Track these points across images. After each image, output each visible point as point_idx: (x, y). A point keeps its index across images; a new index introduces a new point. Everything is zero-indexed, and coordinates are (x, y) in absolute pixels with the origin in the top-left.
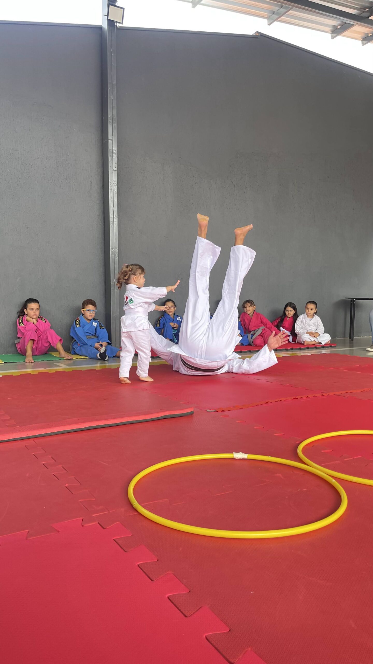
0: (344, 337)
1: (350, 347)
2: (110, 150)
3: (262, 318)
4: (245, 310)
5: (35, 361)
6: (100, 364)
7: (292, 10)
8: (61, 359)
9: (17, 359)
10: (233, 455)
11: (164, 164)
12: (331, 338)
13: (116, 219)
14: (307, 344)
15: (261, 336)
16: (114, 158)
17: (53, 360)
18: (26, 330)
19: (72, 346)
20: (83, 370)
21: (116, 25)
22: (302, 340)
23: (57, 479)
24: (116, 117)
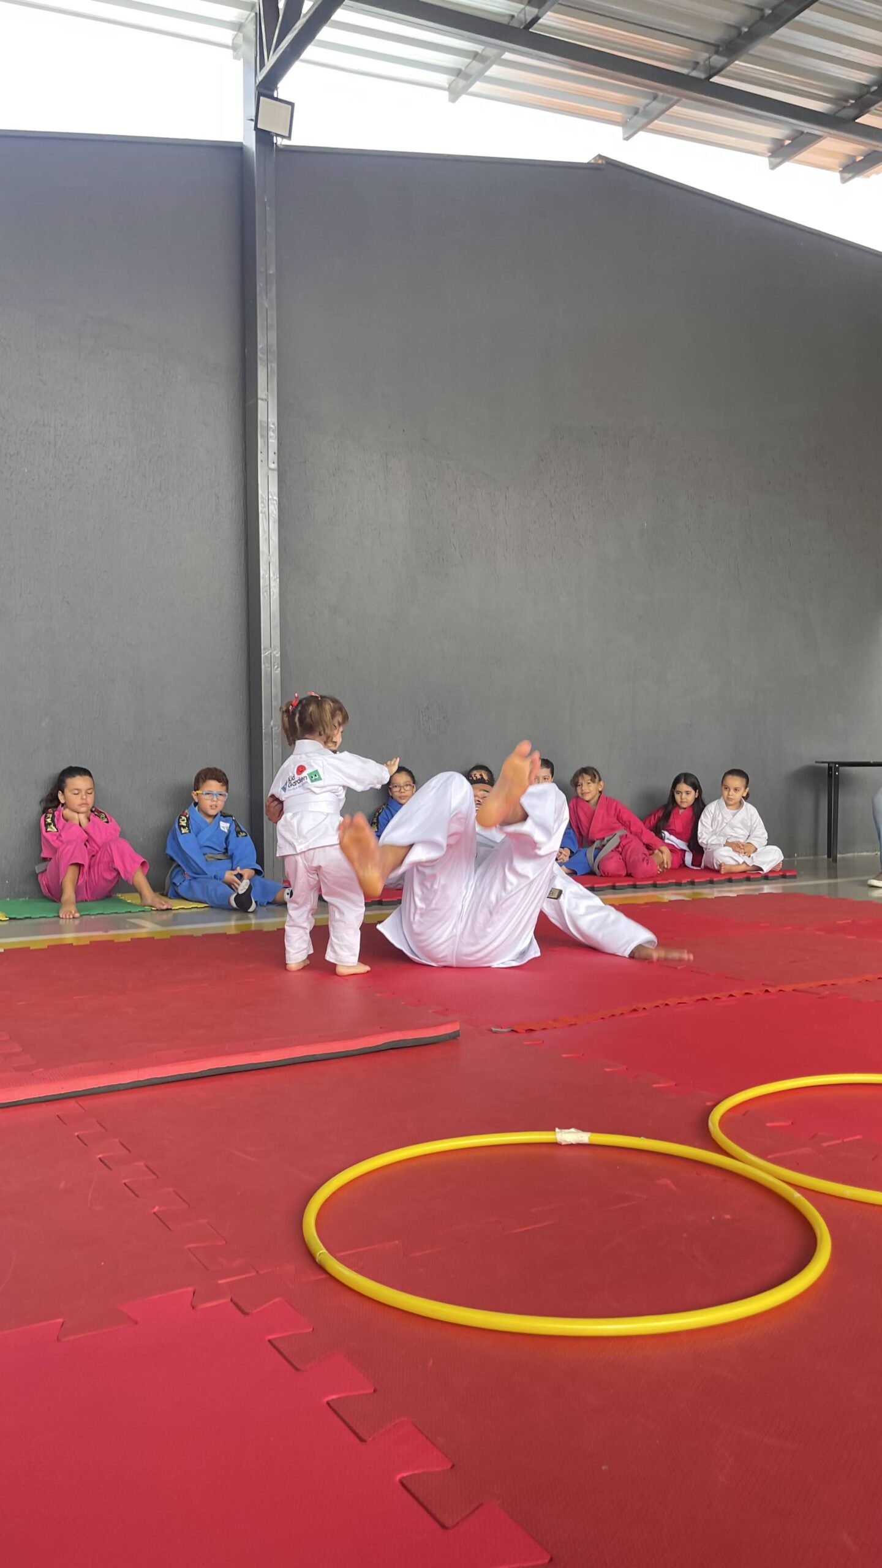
0: (816, 853)
1: (830, 877)
2: (263, 423)
3: (620, 811)
4: (579, 791)
5: (82, 913)
6: (237, 920)
7: (679, 106)
8: (145, 909)
9: (41, 910)
10: (555, 1135)
11: (387, 455)
12: (783, 858)
13: (275, 580)
14: (725, 871)
15: (619, 851)
16: (270, 440)
17: (126, 912)
18: (61, 841)
19: (171, 878)
20: (196, 934)
21: (275, 141)
22: (715, 861)
23: (133, 1195)
24: (275, 348)
